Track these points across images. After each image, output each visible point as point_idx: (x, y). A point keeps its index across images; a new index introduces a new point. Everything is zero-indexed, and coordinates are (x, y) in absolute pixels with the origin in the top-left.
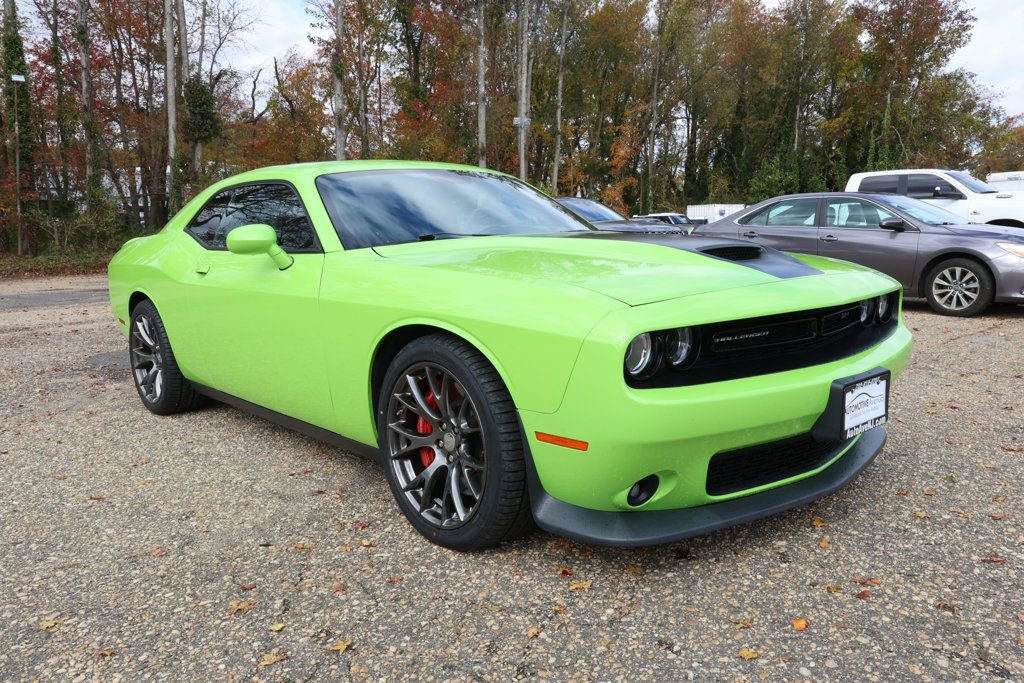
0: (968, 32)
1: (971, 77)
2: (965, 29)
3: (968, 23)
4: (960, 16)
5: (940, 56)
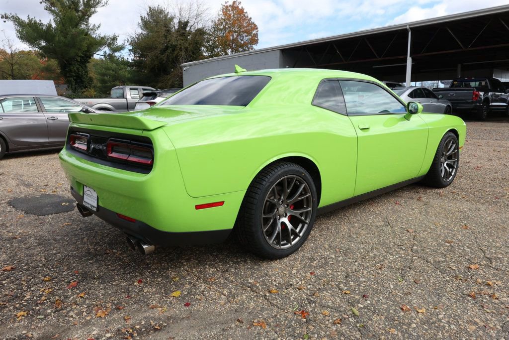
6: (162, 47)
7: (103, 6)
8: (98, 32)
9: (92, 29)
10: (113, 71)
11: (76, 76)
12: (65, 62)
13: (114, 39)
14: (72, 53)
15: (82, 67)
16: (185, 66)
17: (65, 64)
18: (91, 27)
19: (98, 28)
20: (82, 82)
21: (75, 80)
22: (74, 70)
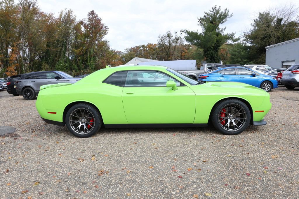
0: (107, 31)
1: (108, 42)
2: (106, 30)
3: (107, 29)
4: (105, 27)
5: (101, 36)
6: (262, 37)
7: (229, 17)
8: (224, 32)
9: (221, 31)
10: (238, 52)
11: (211, 57)
12: (206, 50)
13: (233, 35)
14: (209, 44)
15: (215, 52)
16: (267, 48)
17: (206, 51)
18: (221, 29)
19: (224, 30)
20: (214, 60)
21: (210, 59)
22: (210, 54)
